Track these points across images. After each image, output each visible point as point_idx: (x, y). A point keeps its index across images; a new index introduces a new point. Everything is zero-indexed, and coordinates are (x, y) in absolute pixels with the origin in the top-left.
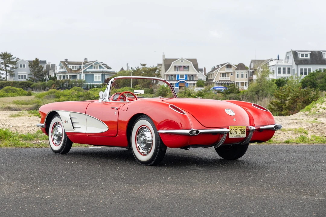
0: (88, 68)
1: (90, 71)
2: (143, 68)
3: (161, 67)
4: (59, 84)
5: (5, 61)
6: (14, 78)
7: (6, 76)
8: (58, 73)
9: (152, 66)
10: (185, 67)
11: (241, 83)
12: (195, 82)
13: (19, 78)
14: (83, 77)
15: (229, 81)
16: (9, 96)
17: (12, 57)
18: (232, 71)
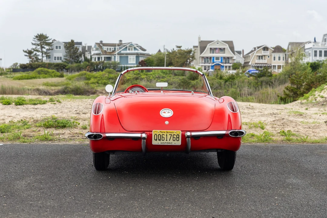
0: (123, 50)
1: (125, 53)
2: (178, 50)
3: (196, 50)
4: (93, 66)
5: (41, 43)
6: (50, 59)
7: (42, 57)
8: (93, 55)
9: (187, 48)
10: (220, 49)
11: (278, 66)
12: (231, 65)
13: (55, 59)
14: (117, 59)
15: (265, 64)
16: (41, 77)
17: (48, 38)
18: (269, 53)
